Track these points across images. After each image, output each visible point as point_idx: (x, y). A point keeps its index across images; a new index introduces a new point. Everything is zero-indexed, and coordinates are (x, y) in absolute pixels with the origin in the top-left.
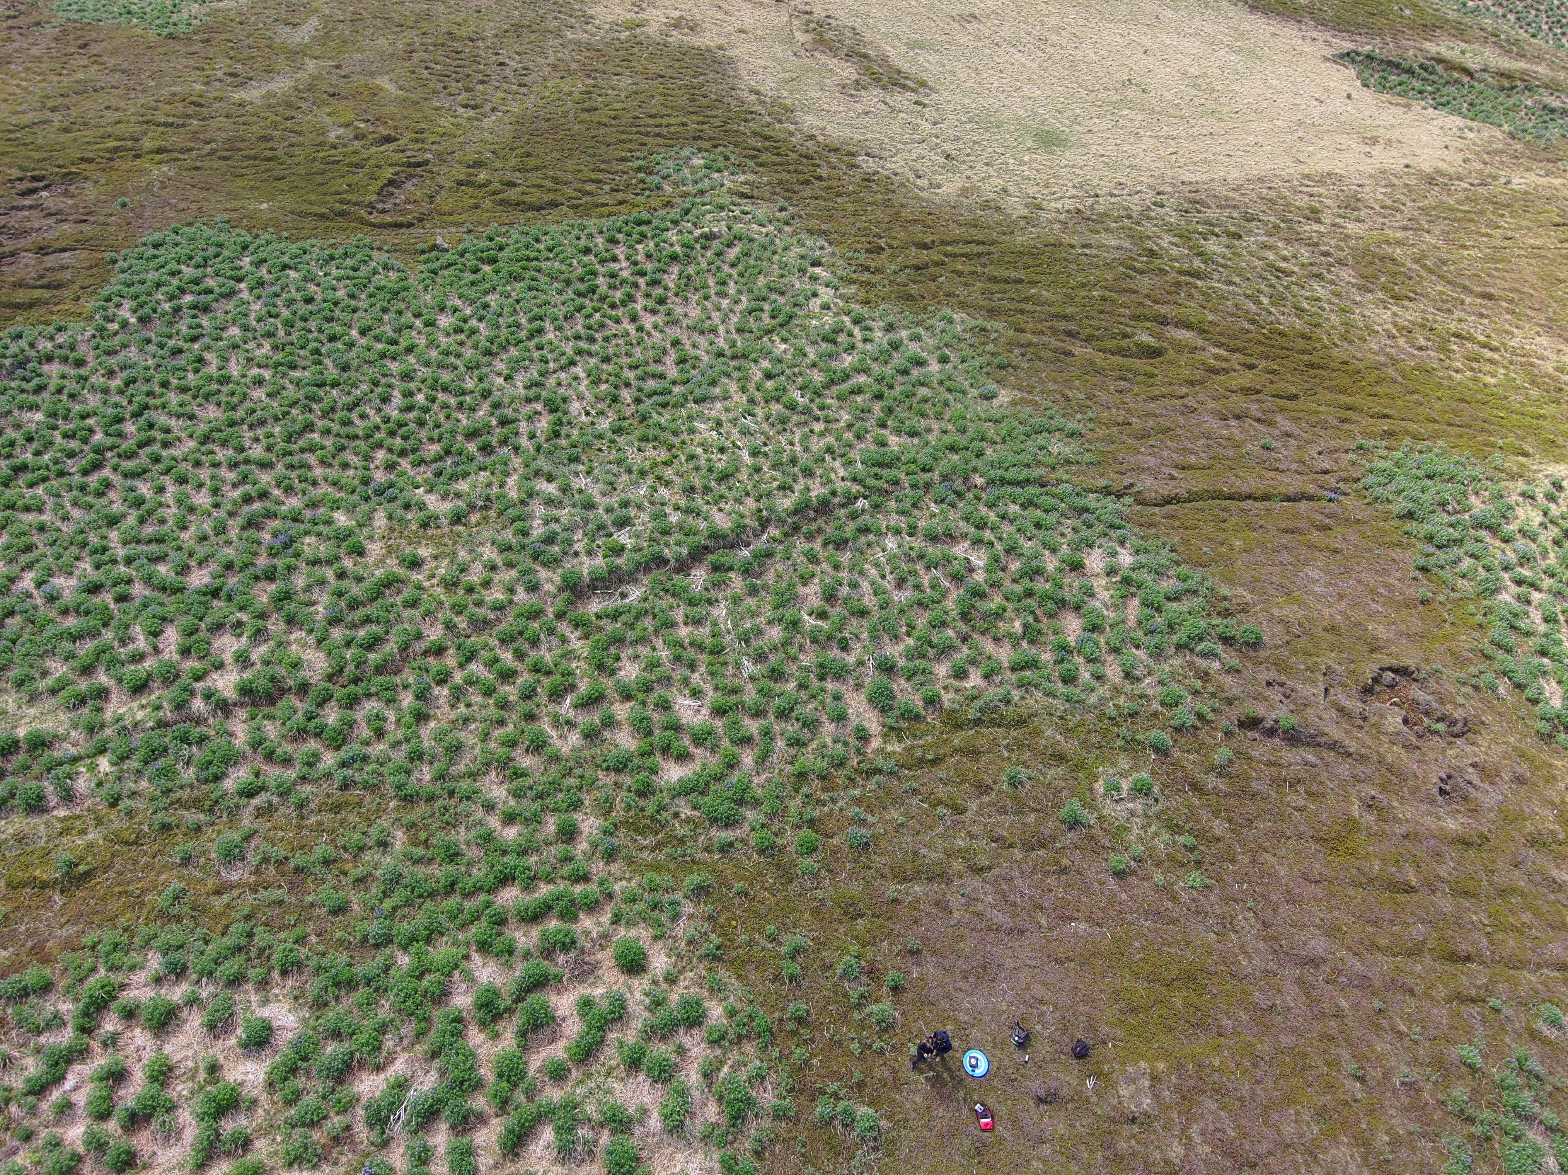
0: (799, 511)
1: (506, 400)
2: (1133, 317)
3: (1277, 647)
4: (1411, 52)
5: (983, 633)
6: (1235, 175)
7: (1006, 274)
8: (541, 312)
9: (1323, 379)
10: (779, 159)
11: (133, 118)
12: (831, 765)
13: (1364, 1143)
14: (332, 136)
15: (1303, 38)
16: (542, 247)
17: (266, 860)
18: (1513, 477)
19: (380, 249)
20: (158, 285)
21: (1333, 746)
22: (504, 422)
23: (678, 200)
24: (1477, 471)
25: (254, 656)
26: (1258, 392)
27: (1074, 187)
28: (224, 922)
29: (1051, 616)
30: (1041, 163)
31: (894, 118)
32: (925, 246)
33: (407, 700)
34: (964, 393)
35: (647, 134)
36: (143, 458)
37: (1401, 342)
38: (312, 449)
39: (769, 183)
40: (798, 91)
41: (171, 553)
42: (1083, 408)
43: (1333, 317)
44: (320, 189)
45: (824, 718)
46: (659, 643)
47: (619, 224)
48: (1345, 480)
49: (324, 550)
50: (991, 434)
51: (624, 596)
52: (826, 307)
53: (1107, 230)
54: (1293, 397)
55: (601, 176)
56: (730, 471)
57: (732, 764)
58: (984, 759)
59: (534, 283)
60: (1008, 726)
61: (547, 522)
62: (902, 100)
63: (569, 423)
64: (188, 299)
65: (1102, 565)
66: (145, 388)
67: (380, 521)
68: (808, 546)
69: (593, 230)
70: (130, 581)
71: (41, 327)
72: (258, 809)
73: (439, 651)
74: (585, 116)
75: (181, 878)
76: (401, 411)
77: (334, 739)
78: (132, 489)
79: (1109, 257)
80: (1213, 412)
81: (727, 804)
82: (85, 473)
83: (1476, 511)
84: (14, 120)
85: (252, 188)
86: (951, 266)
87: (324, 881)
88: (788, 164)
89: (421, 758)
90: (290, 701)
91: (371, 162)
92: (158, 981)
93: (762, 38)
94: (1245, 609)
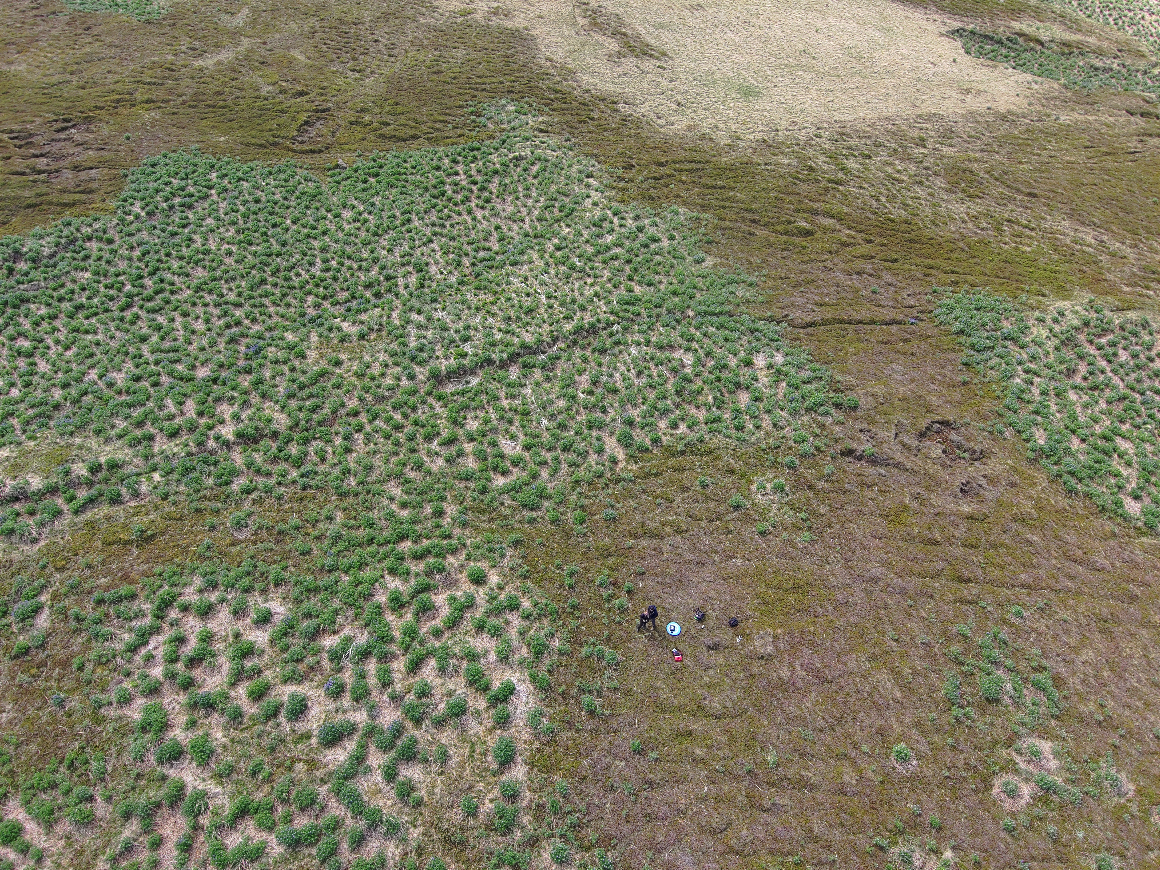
0: (576, 332)
1: (389, 265)
2: (795, 211)
3: (868, 410)
4: (1001, 29)
5: (689, 403)
6: (871, 115)
7: (714, 183)
8: (409, 208)
9: (916, 249)
10: (565, 106)
11: (127, 80)
12: (595, 476)
13: (897, 674)
14: (264, 91)
15: (927, 20)
16: (408, 166)
17: (260, 528)
18: (1032, 309)
19: (301, 167)
20: (157, 191)
21: (897, 465)
22: (388, 278)
23: (498, 134)
24: (1009, 306)
25: (243, 417)
26: (873, 257)
27: (763, 124)
28: (238, 559)
29: (731, 393)
30: (741, 108)
31: (643, 78)
32: (661, 164)
33: (338, 441)
34: (684, 259)
35: (477, 89)
36: (158, 301)
37: (970, 225)
38: (267, 295)
39: (559, 123)
40: (579, 59)
41: (184, 358)
42: (759, 268)
43: (927, 209)
44: (259, 127)
45: (591, 451)
46: (490, 409)
47: (459, 150)
48: (923, 312)
49: (280, 355)
50: (700, 285)
51: (468, 382)
52: (596, 204)
53: (782, 153)
54: (895, 261)
55: (446, 118)
56: (534, 306)
57: (535, 476)
58: (686, 473)
59: (404, 190)
60: (701, 455)
61: (418, 338)
62: (649, 65)
63: (430, 279)
64: (177, 200)
65: (764, 363)
66: (156, 257)
67: (314, 338)
68: (582, 353)
70: (159, 375)
71: (83, 218)
72: (253, 500)
73: (356, 414)
74: (434, 77)
75: (211, 537)
76: (322, 271)
77: (296, 462)
78: (154, 320)
79: (783, 171)
80: (842, 271)
81: (532, 497)
82: (122, 310)
83: (1005, 330)
84: (46, 80)
85: (213, 127)
86: (678, 177)
87: (296, 538)
88: (572, 109)
89: (349, 472)
90: (267, 442)
91: (292, 109)
92: (201, 591)
93: (554, 21)
94: (851, 388)
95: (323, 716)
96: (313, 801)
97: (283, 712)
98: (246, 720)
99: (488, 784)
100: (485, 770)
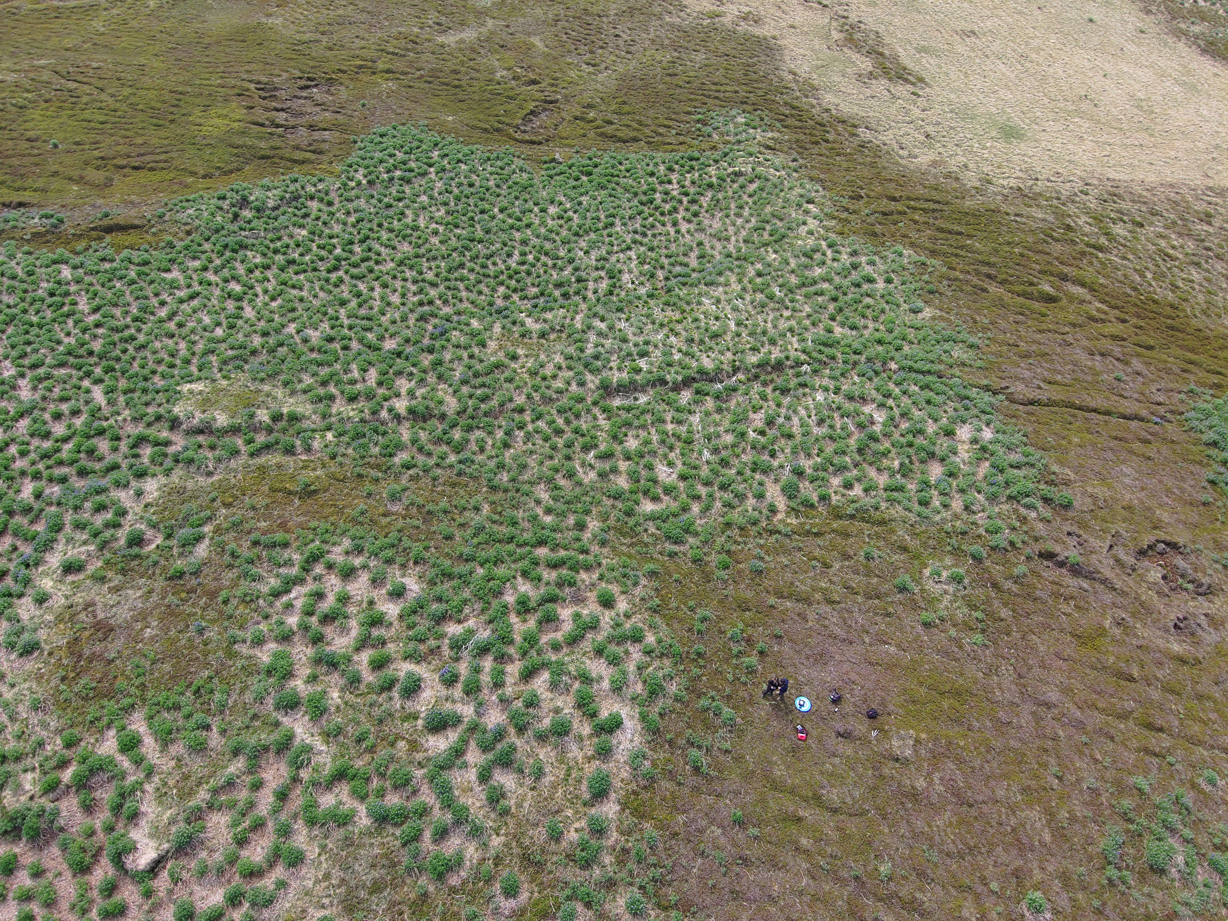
0: (761, 365)
1: (583, 267)
2: (1040, 272)
3: (1083, 512)
5: (871, 464)
7: (951, 227)
8: (614, 212)
9: (1178, 339)
10: (800, 124)
11: (373, 47)
12: (748, 522)
13: (1051, 814)
14: (498, 75)
16: (622, 168)
17: (412, 504)
19: (519, 157)
20: (381, 162)
21: (1104, 581)
22: (579, 280)
23: (721, 146)
25: (418, 394)
26: (1124, 340)
27: (1021, 170)
28: (386, 530)
29: (922, 462)
30: (999, 150)
31: (893, 103)
32: (894, 199)
33: (500, 434)
34: (898, 306)
35: (709, 97)
36: (363, 269)
38: (462, 280)
39: (789, 141)
40: (825, 75)
41: (375, 328)
42: (985, 329)
43: (1200, 296)
44: (486, 111)
45: (750, 495)
46: (653, 431)
47: (677, 158)
48: (1172, 412)
49: (463, 340)
50: (911, 337)
51: (636, 399)
52: (811, 233)
53: (1037, 206)
54: (1150, 348)
55: (671, 123)
56: (720, 331)
57: (685, 509)
58: (851, 539)
59: (613, 192)
60: (873, 523)
61: (596, 346)
62: (902, 90)
63: (620, 287)
64: (398, 173)
65: (969, 436)
66: (369, 226)
67: (497, 329)
68: (762, 389)
69: (658, 160)
70: (350, 339)
71: (309, 177)
72: (411, 476)
73: (521, 411)
74: (668, 79)
75: (366, 504)
76: (518, 264)
77: (457, 447)
78: (355, 286)
79: (1034, 225)
80: (1084, 348)
81: (678, 530)
82: (329, 271)
85: (443, 105)
86: (910, 216)
87: (442, 521)
88: (806, 128)
89: (503, 467)
90: (434, 422)
91: (521, 97)
92: (347, 553)
93: (807, 33)
94: (1067, 483)
95: (433, 701)
96: (407, 782)
97: (397, 687)
98: (362, 687)
99: (577, 812)
100: (577, 797)
